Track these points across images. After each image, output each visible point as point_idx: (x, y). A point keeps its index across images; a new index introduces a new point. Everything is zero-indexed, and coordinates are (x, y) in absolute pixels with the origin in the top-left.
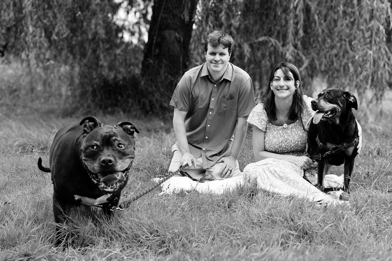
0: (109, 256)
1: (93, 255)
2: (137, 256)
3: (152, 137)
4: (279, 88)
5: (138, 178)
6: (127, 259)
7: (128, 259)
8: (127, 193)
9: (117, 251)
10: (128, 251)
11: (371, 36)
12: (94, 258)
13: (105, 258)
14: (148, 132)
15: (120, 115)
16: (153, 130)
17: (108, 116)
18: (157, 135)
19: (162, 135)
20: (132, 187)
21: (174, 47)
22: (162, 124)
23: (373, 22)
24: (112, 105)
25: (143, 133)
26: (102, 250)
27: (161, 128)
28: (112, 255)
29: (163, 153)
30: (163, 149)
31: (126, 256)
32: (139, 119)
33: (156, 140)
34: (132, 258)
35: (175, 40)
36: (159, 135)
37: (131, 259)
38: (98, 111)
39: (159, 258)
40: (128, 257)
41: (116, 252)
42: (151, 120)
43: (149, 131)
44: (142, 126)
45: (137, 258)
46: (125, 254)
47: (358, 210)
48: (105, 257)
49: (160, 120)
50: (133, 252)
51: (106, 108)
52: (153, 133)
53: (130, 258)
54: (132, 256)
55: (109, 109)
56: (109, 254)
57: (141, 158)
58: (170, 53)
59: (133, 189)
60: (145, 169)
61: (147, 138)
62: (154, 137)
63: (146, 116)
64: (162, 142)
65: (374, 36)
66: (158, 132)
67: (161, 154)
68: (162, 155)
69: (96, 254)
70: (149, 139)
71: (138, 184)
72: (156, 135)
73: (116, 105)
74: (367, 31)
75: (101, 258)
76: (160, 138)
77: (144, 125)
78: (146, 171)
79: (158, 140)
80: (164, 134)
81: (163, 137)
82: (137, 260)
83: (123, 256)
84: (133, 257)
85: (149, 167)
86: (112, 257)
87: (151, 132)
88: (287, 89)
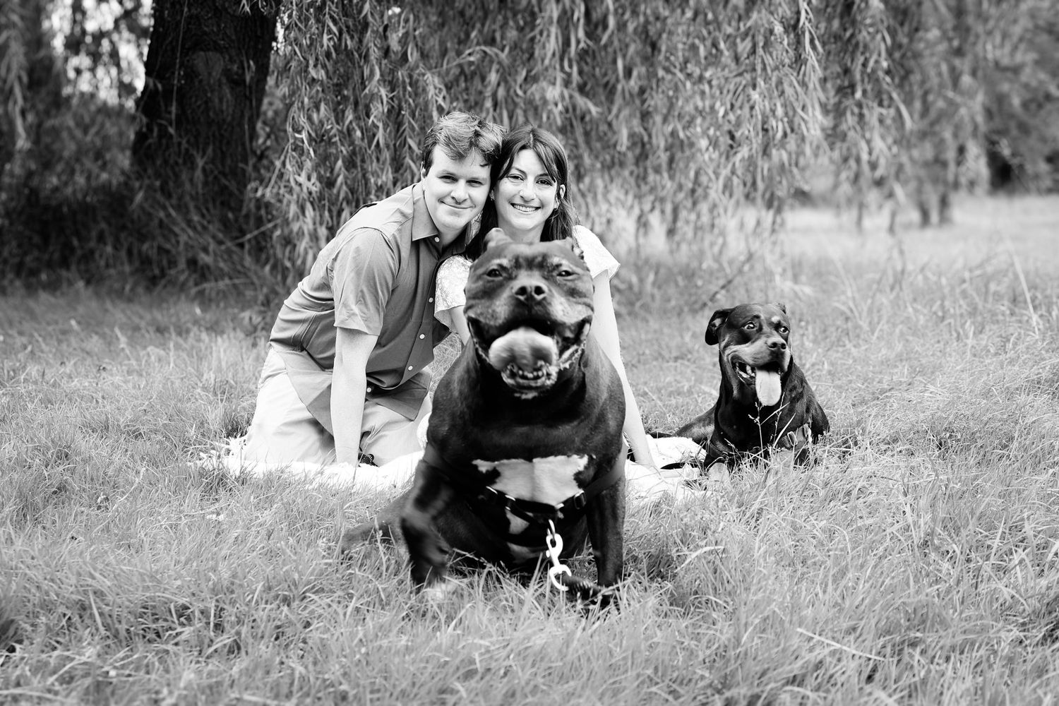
0: (66, 672)
1: (18, 672)
2: (147, 666)
3: (172, 345)
4: (518, 200)
5: (137, 457)
6: (118, 675)
7: (123, 675)
8: (107, 499)
9: (87, 654)
10: (121, 654)
11: (753, 51)
12: (22, 681)
13: (55, 677)
14: (158, 335)
15: (77, 292)
16: (172, 329)
17: (44, 296)
18: (186, 340)
19: (199, 340)
20: (121, 481)
21: (221, 100)
22: (198, 311)
23: (755, 15)
24: (50, 265)
25: (143, 336)
26: (44, 656)
27: (196, 322)
28: (72, 668)
29: (205, 388)
30: (205, 376)
31: (115, 668)
32: (130, 300)
33: (184, 355)
34: (133, 673)
35: (224, 80)
36: (191, 340)
37: (129, 675)
38: (11, 282)
39: (210, 667)
40: (122, 671)
41: (84, 659)
42: (163, 300)
43: (160, 330)
44: (141, 318)
45: (148, 673)
46: (111, 664)
48: (54, 673)
49: (193, 300)
50: (135, 657)
51: (34, 273)
52: (174, 335)
53: (127, 672)
54: (131, 666)
55: (44, 277)
56: (64, 666)
57: (141, 405)
58: (211, 114)
59: (124, 486)
60: (156, 432)
61: (157, 350)
62: (177, 347)
63: (149, 289)
64: (200, 359)
65: (760, 51)
66: (188, 331)
67: (199, 390)
68: (202, 393)
69: (27, 668)
70: (162, 353)
71: (138, 472)
72: (180, 341)
73: (65, 263)
74: (743, 40)
75: (43, 676)
76: (193, 347)
77: (148, 317)
78: (160, 437)
79: (190, 355)
80: (204, 336)
81: (202, 346)
82: (148, 676)
83: (106, 669)
84: (137, 669)
85: (165, 425)
86: (73, 674)
87: (167, 335)
88: (537, 208)
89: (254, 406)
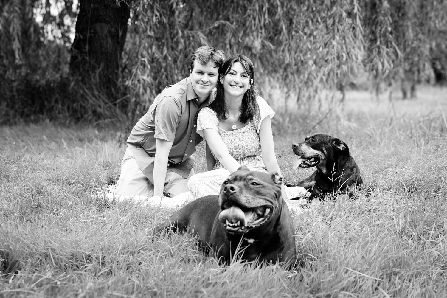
0: (39, 282)
1: (19, 282)
2: (73, 280)
3: (85, 146)
5: (70, 193)
6: (61, 284)
7: (63, 284)
8: (57, 210)
9: (48, 275)
10: (62, 275)
11: (334, 24)
12: (21, 286)
13: (34, 284)
14: (80, 142)
15: (46, 124)
16: (86, 140)
17: (32, 126)
18: (91, 144)
19: (97, 144)
20: (63, 203)
21: (107, 44)
22: (97, 132)
23: (334, 8)
24: (35, 113)
25: (74, 142)
26: (30, 276)
27: (96, 137)
28: (42, 281)
29: (99, 164)
30: (99, 159)
31: (60, 281)
32: (68, 127)
33: (91, 150)
34: (67, 283)
35: (108, 35)
36: (94, 144)
38: (19, 119)
39: (99, 281)
40: (62, 282)
41: (47, 277)
42: (83, 128)
43: (81, 140)
44: (73, 135)
45: (73, 283)
46: (58, 279)
47: (325, 216)
48: (34, 282)
49: (94, 127)
50: (68, 276)
51: (28, 116)
52: (87, 143)
53: (65, 282)
54: (66, 280)
55: (32, 117)
56: (38, 279)
57: (72, 171)
58: (103, 49)
59: (65, 205)
60: (78, 182)
61: (79, 148)
62: (88, 147)
63: (76, 123)
64: (97, 152)
65: (336, 23)
66: (92, 141)
67: (96, 165)
68: (98, 166)
69: (23, 280)
70: (81, 149)
71: (70, 199)
72: (89, 145)
73: (41, 112)
74: (330, 19)
75: (29, 284)
76: (94, 147)
77: (76, 134)
78: (80, 185)
79: (93, 151)
80: (99, 143)
81: (98, 147)
82: (73, 284)
83: (56, 281)
84: (69, 281)
85: (82, 180)
86: (43, 283)
87: (83, 142)
88: (241, 87)
89: (120, 172)
